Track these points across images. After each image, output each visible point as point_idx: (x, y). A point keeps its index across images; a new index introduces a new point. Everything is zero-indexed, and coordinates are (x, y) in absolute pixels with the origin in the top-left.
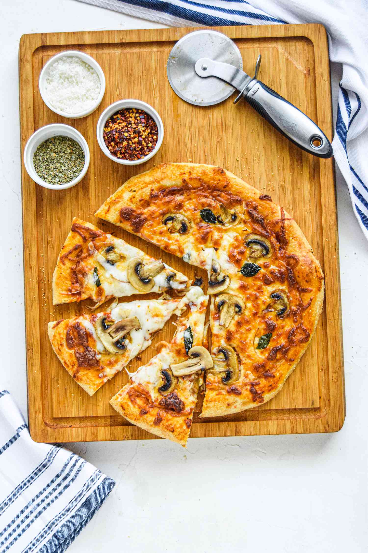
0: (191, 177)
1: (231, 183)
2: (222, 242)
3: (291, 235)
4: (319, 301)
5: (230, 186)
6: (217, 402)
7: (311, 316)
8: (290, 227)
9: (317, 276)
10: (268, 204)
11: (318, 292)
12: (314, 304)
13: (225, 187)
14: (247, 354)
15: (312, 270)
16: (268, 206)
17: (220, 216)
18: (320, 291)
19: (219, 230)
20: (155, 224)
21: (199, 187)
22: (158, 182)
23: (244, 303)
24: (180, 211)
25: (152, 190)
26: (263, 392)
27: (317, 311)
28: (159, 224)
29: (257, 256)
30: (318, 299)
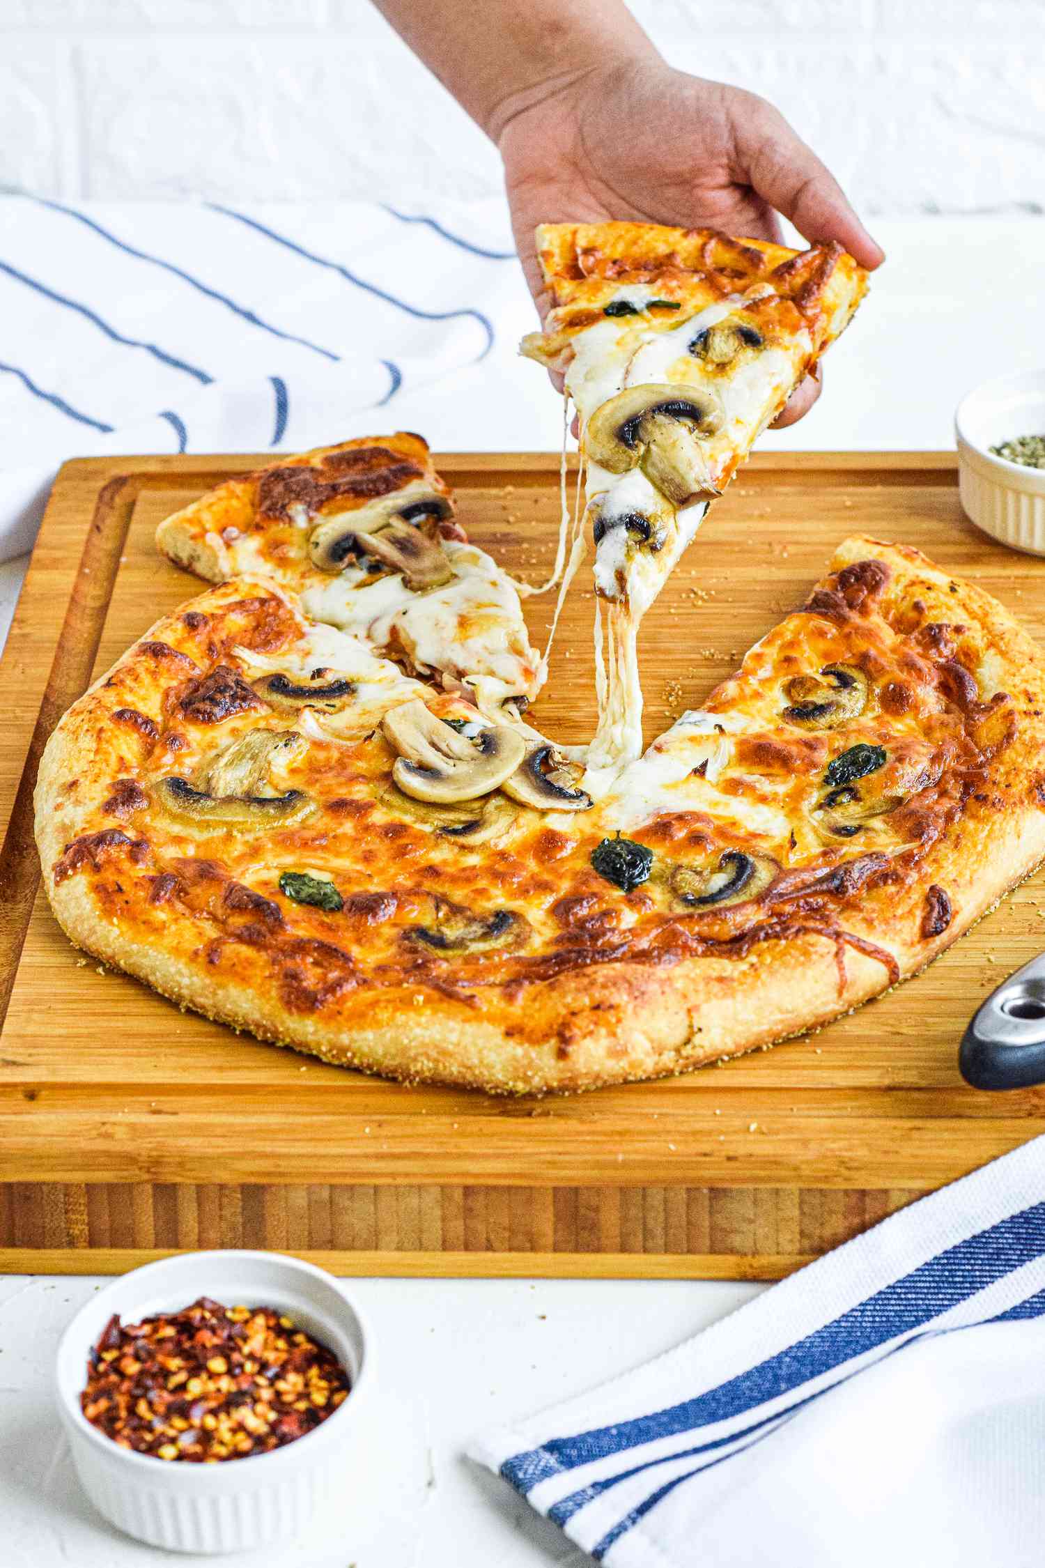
0: (1017, 717)
1: (997, 817)
2: (744, 799)
3: (768, 960)
4: (463, 1033)
5: (983, 812)
6: (91, 756)
7: (396, 1009)
8: (806, 953)
9: (573, 1014)
10: (910, 912)
11: (503, 1028)
12: (449, 1016)
13: (982, 799)
14: (270, 846)
15: (604, 986)
16: (899, 912)
17: (856, 798)
18: (509, 1034)
19: (797, 796)
20: (822, 645)
21: (976, 744)
22: (991, 645)
23: (484, 845)
24: (876, 704)
25: (958, 630)
26: (97, 868)
27: (418, 1031)
28: (826, 655)
29: (682, 880)
30: (470, 1028)
